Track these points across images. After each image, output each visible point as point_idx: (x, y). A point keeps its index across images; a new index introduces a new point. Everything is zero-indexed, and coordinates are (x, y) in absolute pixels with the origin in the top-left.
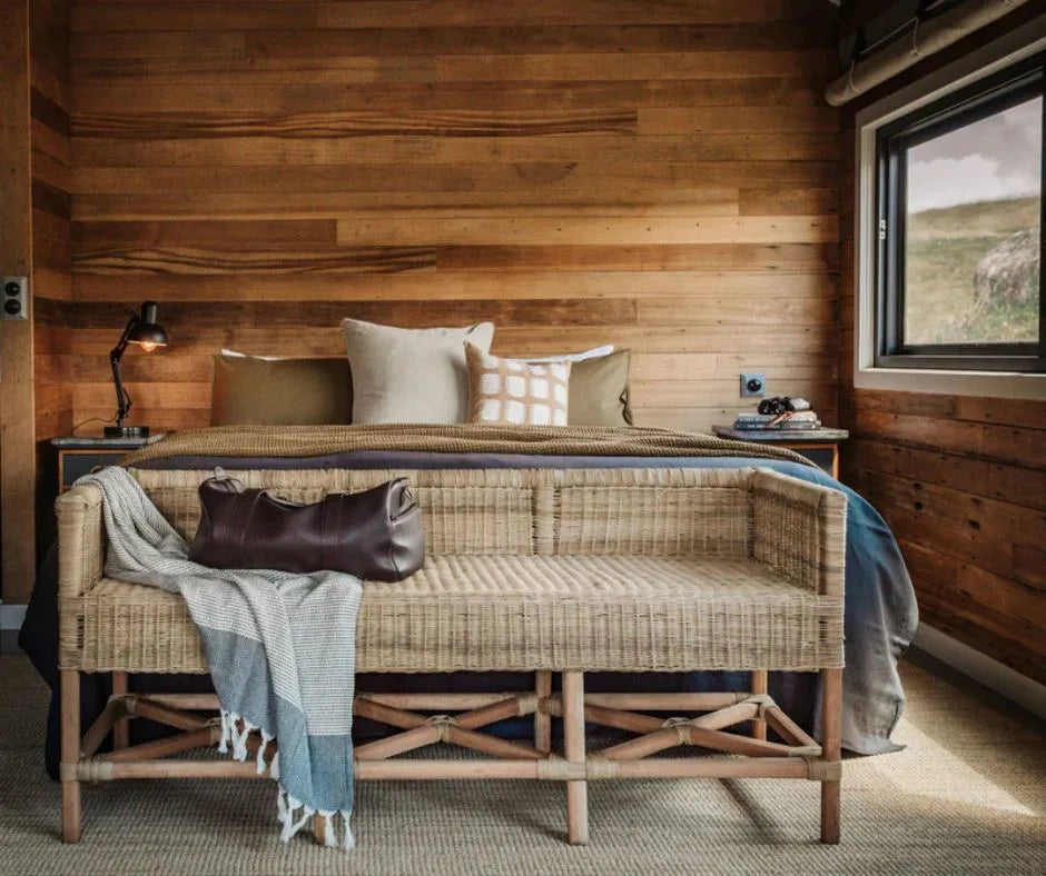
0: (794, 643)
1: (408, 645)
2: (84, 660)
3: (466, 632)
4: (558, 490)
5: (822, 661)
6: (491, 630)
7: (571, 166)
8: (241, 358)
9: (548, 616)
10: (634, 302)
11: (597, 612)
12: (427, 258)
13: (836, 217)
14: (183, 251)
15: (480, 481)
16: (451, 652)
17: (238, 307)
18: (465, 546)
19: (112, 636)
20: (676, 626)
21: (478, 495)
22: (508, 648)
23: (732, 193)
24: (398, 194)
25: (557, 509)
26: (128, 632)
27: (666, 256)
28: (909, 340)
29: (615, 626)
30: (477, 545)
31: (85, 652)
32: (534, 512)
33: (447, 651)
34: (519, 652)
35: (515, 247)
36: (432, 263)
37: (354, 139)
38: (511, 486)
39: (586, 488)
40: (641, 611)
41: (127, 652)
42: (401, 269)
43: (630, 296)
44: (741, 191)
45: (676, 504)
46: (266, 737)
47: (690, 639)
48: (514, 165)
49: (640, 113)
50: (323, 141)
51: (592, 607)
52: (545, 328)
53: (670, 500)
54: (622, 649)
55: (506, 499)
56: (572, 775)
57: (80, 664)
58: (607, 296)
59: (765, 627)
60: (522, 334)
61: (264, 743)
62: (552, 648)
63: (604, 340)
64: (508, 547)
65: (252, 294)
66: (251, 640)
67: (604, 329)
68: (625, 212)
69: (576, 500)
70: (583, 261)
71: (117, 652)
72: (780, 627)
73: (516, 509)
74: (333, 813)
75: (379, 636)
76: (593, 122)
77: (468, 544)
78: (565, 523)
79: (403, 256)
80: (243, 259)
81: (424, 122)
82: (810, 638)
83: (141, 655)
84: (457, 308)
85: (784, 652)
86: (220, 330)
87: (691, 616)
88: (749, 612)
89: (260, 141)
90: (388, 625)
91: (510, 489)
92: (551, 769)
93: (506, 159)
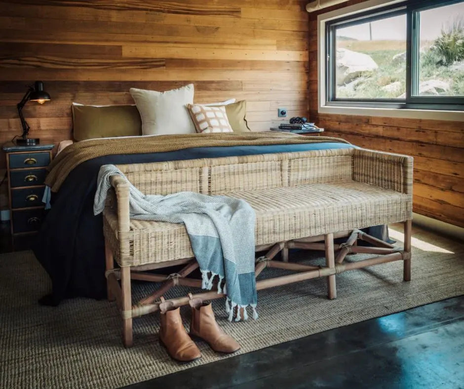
0: (399, 212)
1: (274, 232)
2: (135, 261)
3: (295, 224)
4: (290, 160)
5: (407, 217)
6: (304, 221)
7: (217, 28)
8: (82, 106)
9: (323, 214)
10: (241, 82)
11: (339, 209)
12: (162, 63)
13: (307, 52)
14: (50, 58)
15: (262, 159)
16: (290, 233)
17: (77, 83)
18: (257, 186)
19: (148, 247)
20: (365, 211)
21: (261, 166)
22: (310, 228)
23: (274, 42)
24: (147, 36)
25: (289, 168)
26: (156, 244)
27: (252, 65)
28: (337, 97)
29: (346, 214)
30: (261, 185)
31: (135, 257)
32: (281, 170)
33: (288, 233)
34: (314, 229)
35: (196, 60)
36: (164, 65)
37: (129, 11)
38: (273, 160)
39: (299, 159)
40: (354, 207)
41: (155, 254)
42: (150, 68)
43: (240, 80)
44: (277, 41)
45: (329, 163)
46: (221, 277)
47: (369, 215)
48: (196, 26)
49: (242, 10)
50: (115, 11)
51: (338, 208)
52: (210, 92)
53: (328, 161)
54: (348, 222)
55: (271, 166)
56: (331, 273)
57: (132, 263)
58: (231, 79)
59: (391, 208)
60: (200, 94)
61: (221, 280)
62: (325, 225)
63: (231, 97)
64: (272, 185)
65: (84, 77)
66: (214, 237)
67: (231, 93)
68: (237, 47)
69: (296, 164)
70: (223, 66)
71: (150, 255)
72: (395, 207)
73: (275, 170)
74: (247, 306)
75: (263, 230)
76: (225, 11)
77: (258, 185)
78: (292, 173)
79: (152, 62)
80: (79, 62)
81: (159, 6)
82: (404, 210)
83: (162, 254)
84: (175, 84)
85: (396, 216)
86: (69, 94)
87: (369, 207)
88: (386, 203)
89: (85, 9)
90: (266, 225)
91: (273, 162)
92: (324, 272)
93: (192, 24)
